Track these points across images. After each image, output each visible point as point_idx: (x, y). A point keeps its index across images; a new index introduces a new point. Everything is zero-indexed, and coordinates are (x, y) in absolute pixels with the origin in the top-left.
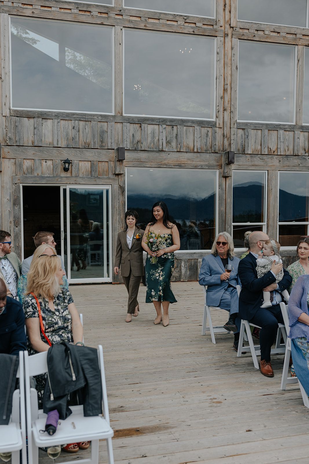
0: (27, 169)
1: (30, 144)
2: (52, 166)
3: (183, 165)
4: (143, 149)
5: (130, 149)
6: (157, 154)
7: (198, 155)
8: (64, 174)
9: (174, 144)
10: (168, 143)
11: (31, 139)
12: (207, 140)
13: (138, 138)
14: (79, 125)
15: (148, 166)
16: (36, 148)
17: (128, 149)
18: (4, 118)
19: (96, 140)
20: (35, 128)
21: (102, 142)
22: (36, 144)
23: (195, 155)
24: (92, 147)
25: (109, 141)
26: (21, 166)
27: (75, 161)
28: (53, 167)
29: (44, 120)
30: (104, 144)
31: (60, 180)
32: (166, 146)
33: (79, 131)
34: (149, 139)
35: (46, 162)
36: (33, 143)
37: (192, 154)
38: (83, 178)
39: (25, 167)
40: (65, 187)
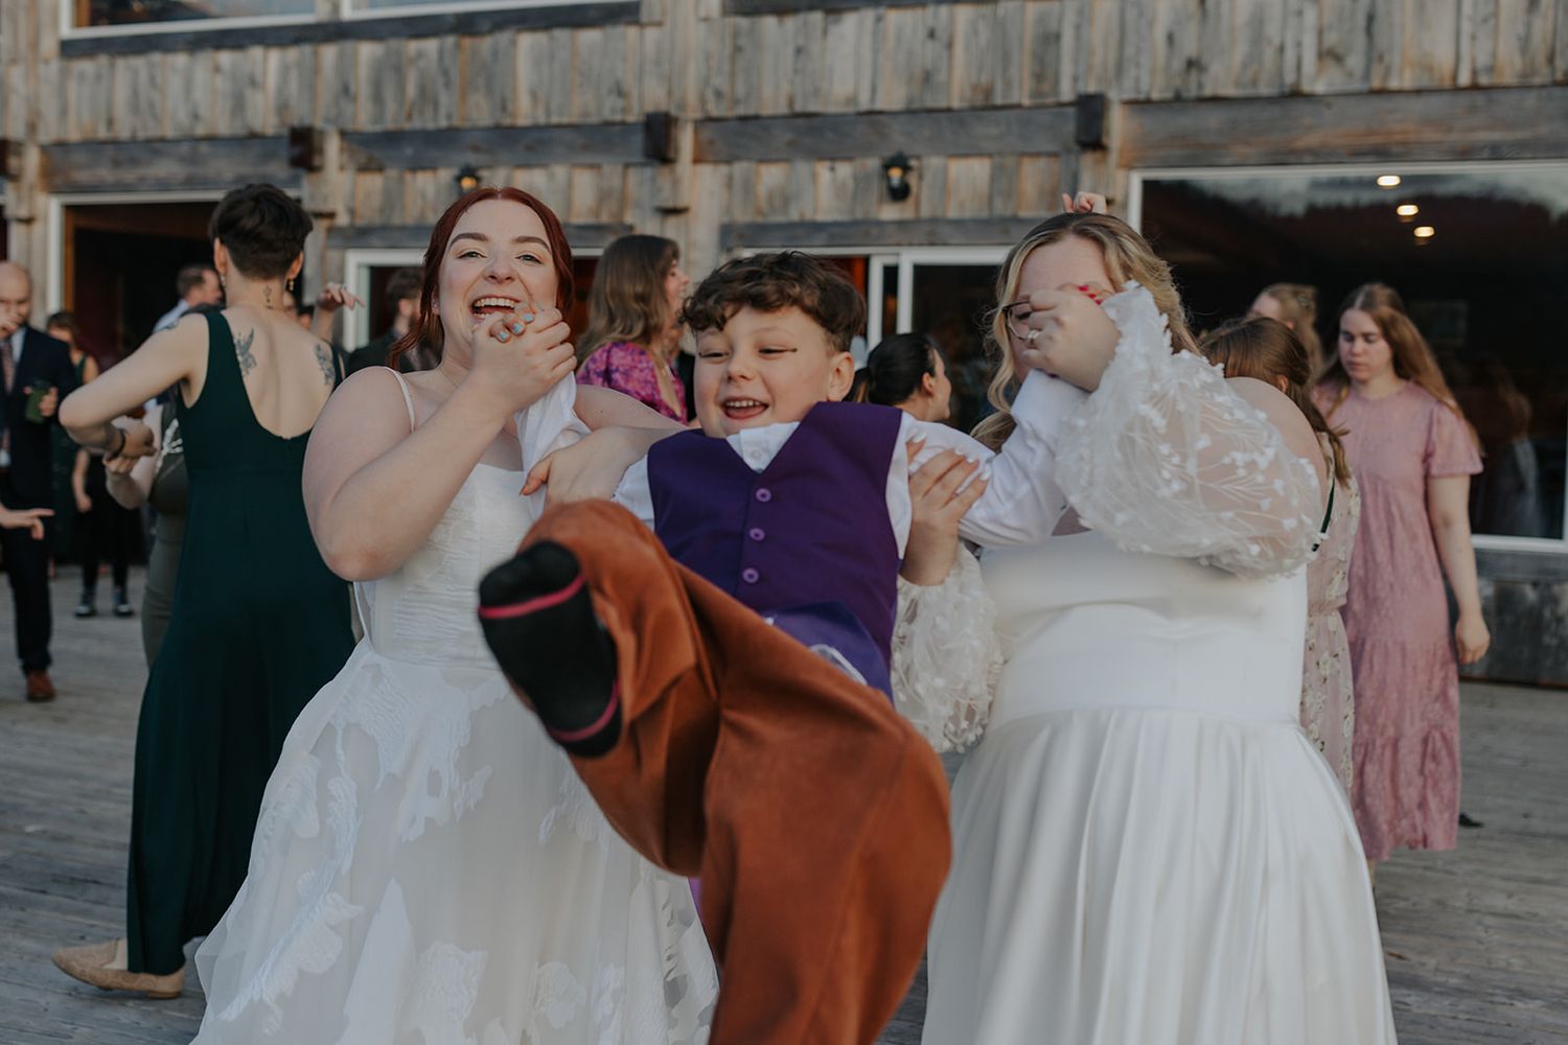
0: (770, 197)
1: (783, 109)
2: (850, 184)
3: (1395, 149)
4: (1208, 91)
5: (1155, 96)
6: (1273, 112)
7: (1480, 99)
8: (890, 212)
9: (1355, 61)
10: (1330, 55)
11: (785, 88)
12: (1529, 26)
13: (1189, 46)
14: (952, 20)
15: (1227, 161)
16: (800, 121)
17: (1142, 97)
18: (703, 26)
19: (1014, 71)
20: (799, 51)
21: (1039, 77)
22: (798, 108)
23: (1463, 100)
24: (999, 101)
25: (1067, 70)
26: (748, 187)
27: (934, 162)
28: (857, 186)
29: (832, 18)
30: (1046, 87)
31: (875, 231)
32: (1320, 70)
33: (950, 45)
34: (1241, 51)
35: (832, 169)
36: (791, 102)
37: (1445, 99)
38: (958, 223)
39: (762, 190)
40: (890, 261)
